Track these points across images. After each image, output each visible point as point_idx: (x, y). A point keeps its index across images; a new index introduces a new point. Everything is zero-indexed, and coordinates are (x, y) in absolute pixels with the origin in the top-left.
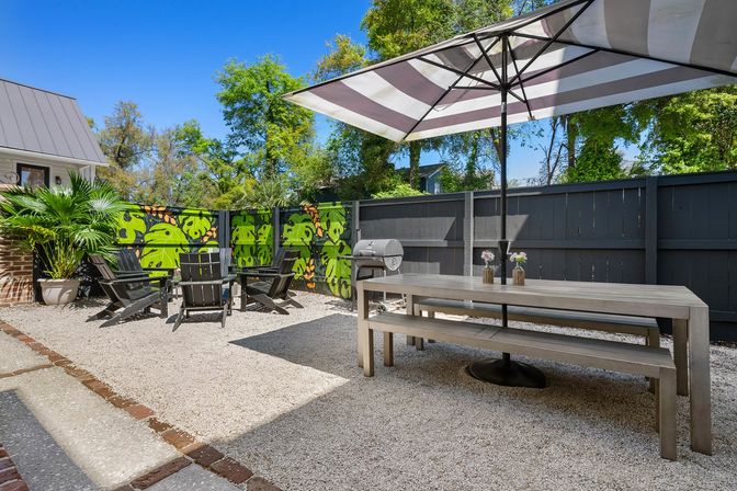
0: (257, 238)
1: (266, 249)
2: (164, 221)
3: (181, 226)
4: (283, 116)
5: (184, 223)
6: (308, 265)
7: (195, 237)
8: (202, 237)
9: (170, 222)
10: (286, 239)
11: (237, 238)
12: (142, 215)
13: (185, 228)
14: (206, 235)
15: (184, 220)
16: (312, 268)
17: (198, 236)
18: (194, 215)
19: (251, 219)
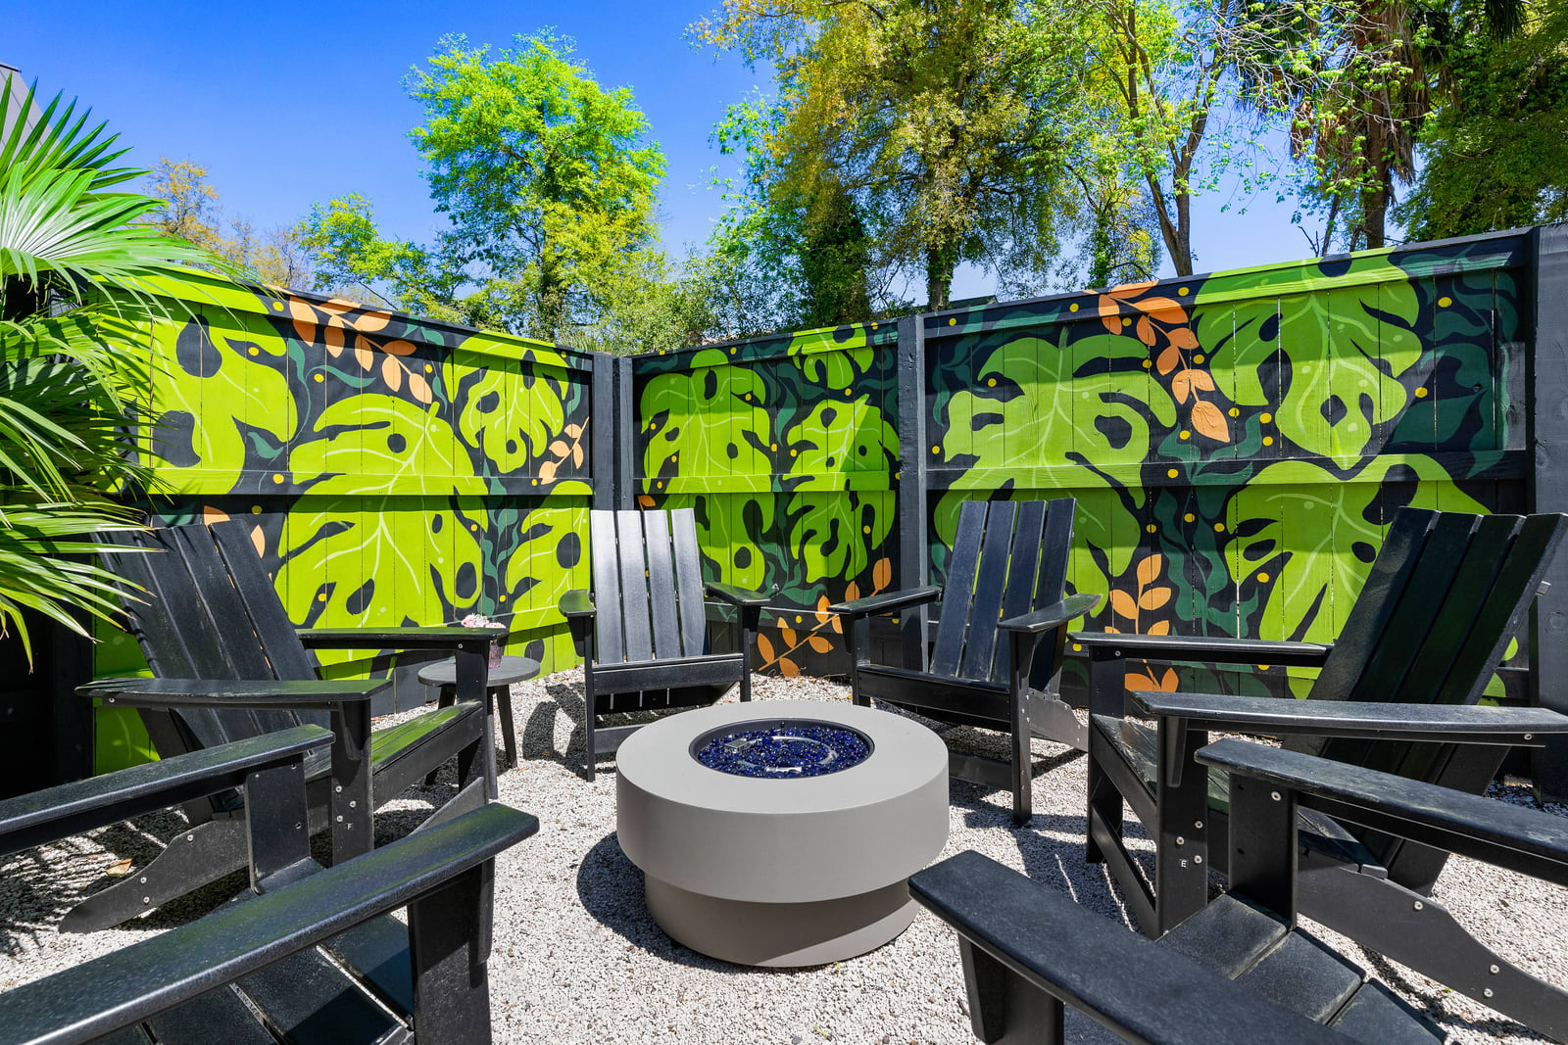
0: (781, 461)
1: (840, 509)
2: (379, 386)
3: (451, 413)
4: (582, 183)
5: (463, 398)
6: (1127, 582)
7: (509, 463)
8: (533, 464)
9: (405, 393)
10: (967, 461)
11: (670, 468)
12: (276, 345)
13: (471, 419)
14: (548, 455)
15: (466, 383)
16: (1160, 597)
17: (518, 459)
18: (503, 363)
19: (749, 381)
